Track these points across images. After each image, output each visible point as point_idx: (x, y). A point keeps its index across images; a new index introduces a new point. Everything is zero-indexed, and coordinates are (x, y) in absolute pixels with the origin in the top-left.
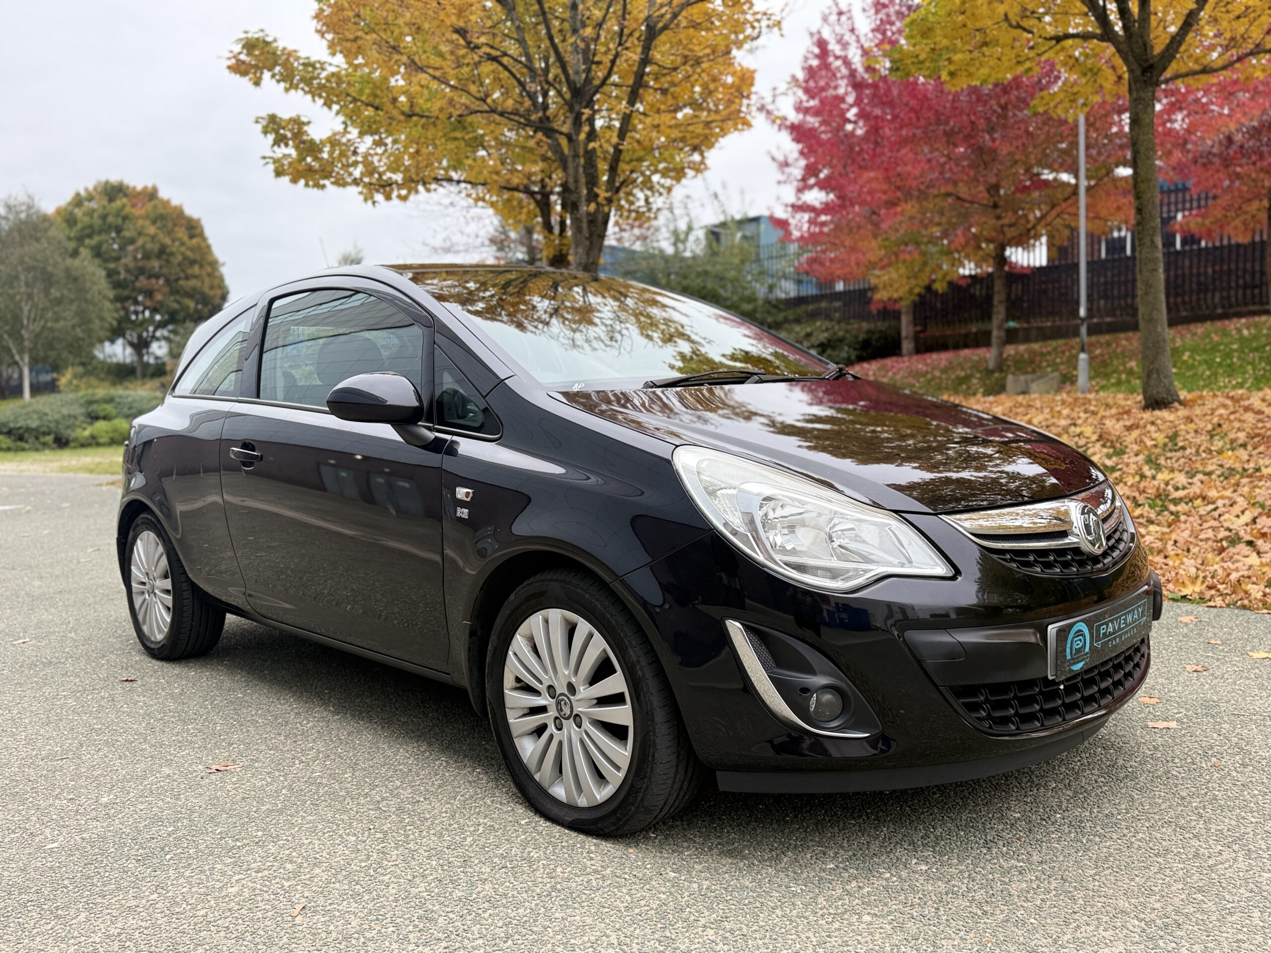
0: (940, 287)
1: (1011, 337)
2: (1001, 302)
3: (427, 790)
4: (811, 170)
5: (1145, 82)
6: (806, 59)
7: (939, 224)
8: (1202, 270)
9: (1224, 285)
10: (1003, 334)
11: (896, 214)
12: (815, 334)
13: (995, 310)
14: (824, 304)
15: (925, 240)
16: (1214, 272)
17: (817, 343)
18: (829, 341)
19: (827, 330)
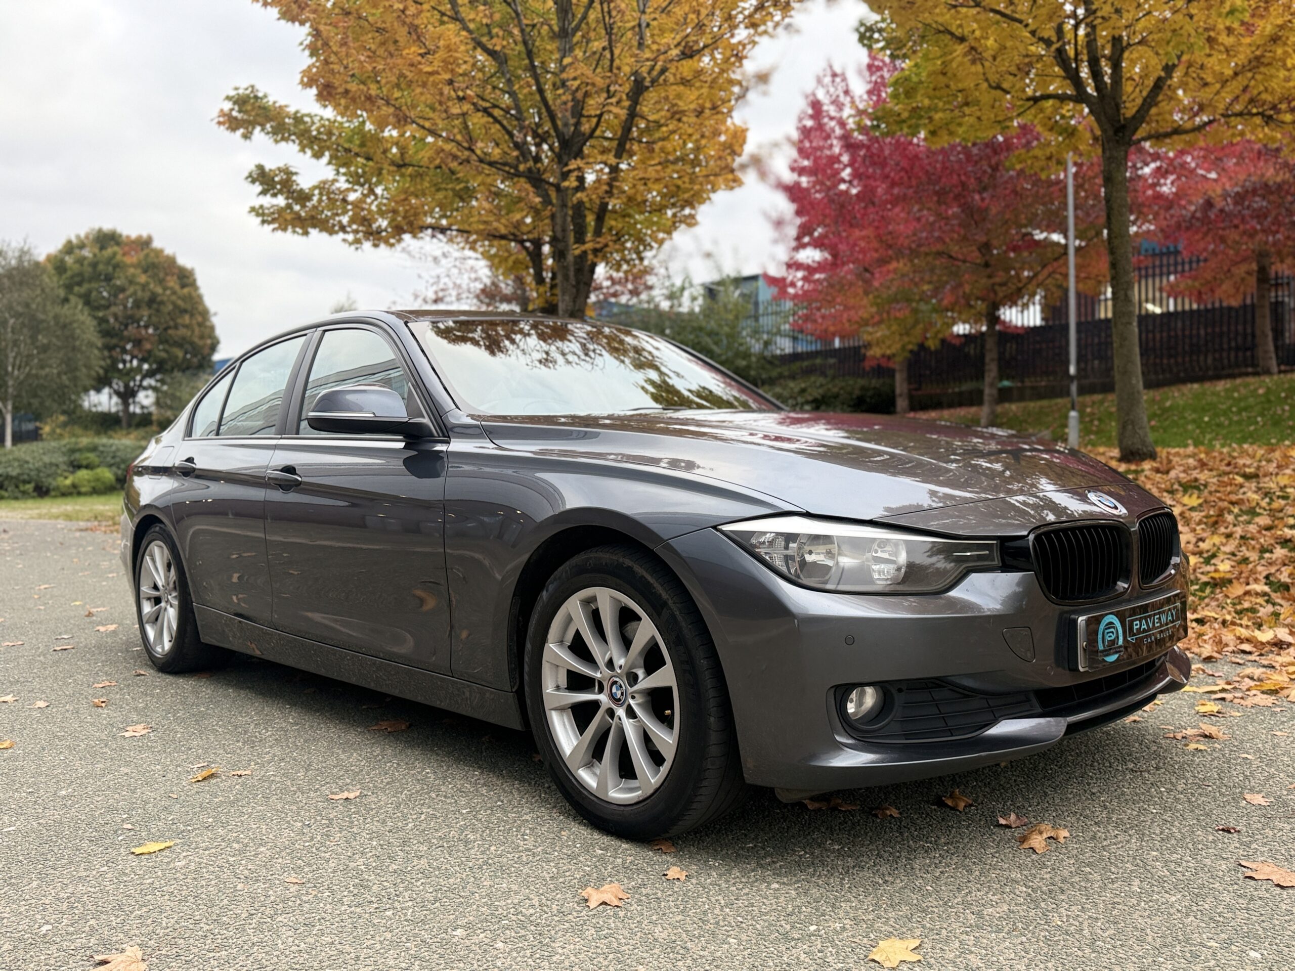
0: (932, 344)
1: (1004, 396)
2: (992, 360)
3: (375, 787)
4: (805, 230)
5: (1117, 141)
6: (800, 120)
7: (930, 282)
8: (1194, 332)
9: (1217, 347)
10: (995, 392)
11: (889, 272)
12: (809, 390)
13: (987, 367)
14: (818, 361)
15: (917, 297)
16: (1206, 334)
17: (810, 398)
18: (823, 397)
19: (821, 386)
